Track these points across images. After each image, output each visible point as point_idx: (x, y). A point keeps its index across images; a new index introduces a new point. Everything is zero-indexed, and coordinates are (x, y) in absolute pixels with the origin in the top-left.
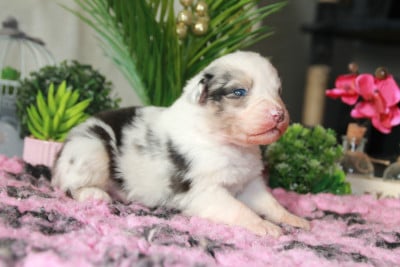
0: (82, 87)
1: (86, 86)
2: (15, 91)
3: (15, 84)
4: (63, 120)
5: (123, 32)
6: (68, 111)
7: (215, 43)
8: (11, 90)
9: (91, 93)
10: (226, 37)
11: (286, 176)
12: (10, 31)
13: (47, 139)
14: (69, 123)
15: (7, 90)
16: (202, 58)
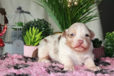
0: (41, 27)
1: (42, 27)
2: (22, 30)
3: (21, 27)
4: (35, 39)
5: (51, 8)
6: (36, 36)
7: (82, 7)
8: (21, 29)
9: (43, 28)
10: (86, 5)
11: (111, 51)
12: (19, 11)
13: (30, 46)
14: (37, 40)
15: (19, 30)
16: (79, 13)
